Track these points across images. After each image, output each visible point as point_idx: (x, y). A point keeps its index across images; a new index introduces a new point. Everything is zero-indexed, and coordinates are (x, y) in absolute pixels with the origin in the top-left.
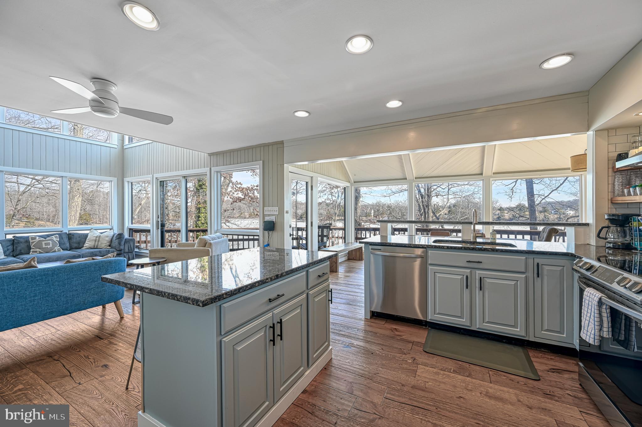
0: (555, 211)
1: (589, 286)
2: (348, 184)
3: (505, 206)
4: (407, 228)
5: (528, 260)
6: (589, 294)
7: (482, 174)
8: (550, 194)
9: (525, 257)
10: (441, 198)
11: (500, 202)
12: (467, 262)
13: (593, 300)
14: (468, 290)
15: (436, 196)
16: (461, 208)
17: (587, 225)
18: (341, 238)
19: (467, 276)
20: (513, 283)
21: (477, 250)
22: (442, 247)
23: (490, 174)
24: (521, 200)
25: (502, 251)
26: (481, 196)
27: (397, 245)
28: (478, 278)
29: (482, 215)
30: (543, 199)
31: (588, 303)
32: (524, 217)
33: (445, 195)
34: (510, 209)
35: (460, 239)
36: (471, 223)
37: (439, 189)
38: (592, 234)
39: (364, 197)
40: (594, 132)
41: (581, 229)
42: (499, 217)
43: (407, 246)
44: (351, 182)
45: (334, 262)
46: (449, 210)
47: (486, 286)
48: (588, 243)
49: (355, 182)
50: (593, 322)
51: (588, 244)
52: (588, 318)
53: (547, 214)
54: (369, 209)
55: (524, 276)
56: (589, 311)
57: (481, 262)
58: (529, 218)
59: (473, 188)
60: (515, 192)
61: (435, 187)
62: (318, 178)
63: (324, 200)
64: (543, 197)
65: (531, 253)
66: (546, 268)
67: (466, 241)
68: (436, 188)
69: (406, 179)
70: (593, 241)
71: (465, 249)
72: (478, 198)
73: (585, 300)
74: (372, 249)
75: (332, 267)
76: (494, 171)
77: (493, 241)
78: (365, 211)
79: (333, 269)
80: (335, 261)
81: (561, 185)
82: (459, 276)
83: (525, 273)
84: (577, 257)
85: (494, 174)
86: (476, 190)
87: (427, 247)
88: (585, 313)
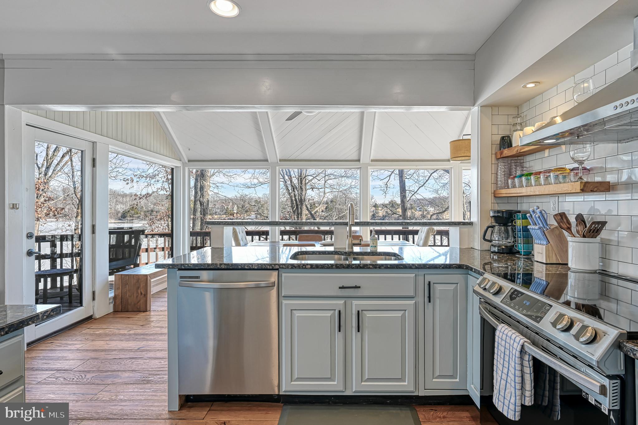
0: (419, 208)
1: (503, 322)
2: (176, 164)
3: (379, 202)
4: (269, 231)
5: (417, 277)
6: (504, 337)
7: (359, 160)
8: (418, 190)
9: (415, 275)
10: (317, 191)
11: (375, 199)
12: (340, 288)
13: (511, 348)
14: (341, 334)
15: (312, 189)
16: (338, 204)
17: (471, 224)
18: (163, 249)
19: (340, 311)
20: (399, 314)
21: (353, 268)
22: (304, 267)
23: (368, 161)
24: (394, 196)
25: (387, 267)
26: (358, 191)
27: (229, 267)
28: (354, 312)
29: (358, 212)
30: (413, 195)
31: (503, 351)
32: (397, 214)
33: (321, 188)
34: (384, 206)
35: (331, 249)
36: (346, 224)
37: (315, 181)
38: (476, 236)
39: (220, 188)
40: (480, 108)
41: (466, 229)
42: (374, 214)
43: (246, 267)
44: (182, 159)
45: (141, 294)
46: (327, 207)
47: (366, 324)
48: (472, 246)
49: (189, 161)
50: (513, 384)
51: (472, 248)
52: (504, 376)
53: (414, 211)
54: (231, 204)
55: (412, 302)
56: (506, 365)
57: (359, 287)
58: (401, 216)
59: (350, 181)
60: (389, 188)
61: (310, 178)
62: (110, 146)
63: (155, 190)
64: (413, 193)
65: (421, 268)
66: (439, 287)
67: (339, 251)
68: (311, 180)
69: (267, 160)
70: (477, 244)
71: (338, 267)
72: (355, 193)
73: (498, 345)
74: (181, 277)
75: (138, 303)
76: (372, 158)
77: (373, 249)
78: (226, 207)
79: (138, 307)
80: (143, 293)
81: (427, 181)
82: (328, 311)
83: (414, 297)
84: (473, 270)
85: (372, 161)
86: (353, 183)
87: (280, 268)
88: (500, 367)
